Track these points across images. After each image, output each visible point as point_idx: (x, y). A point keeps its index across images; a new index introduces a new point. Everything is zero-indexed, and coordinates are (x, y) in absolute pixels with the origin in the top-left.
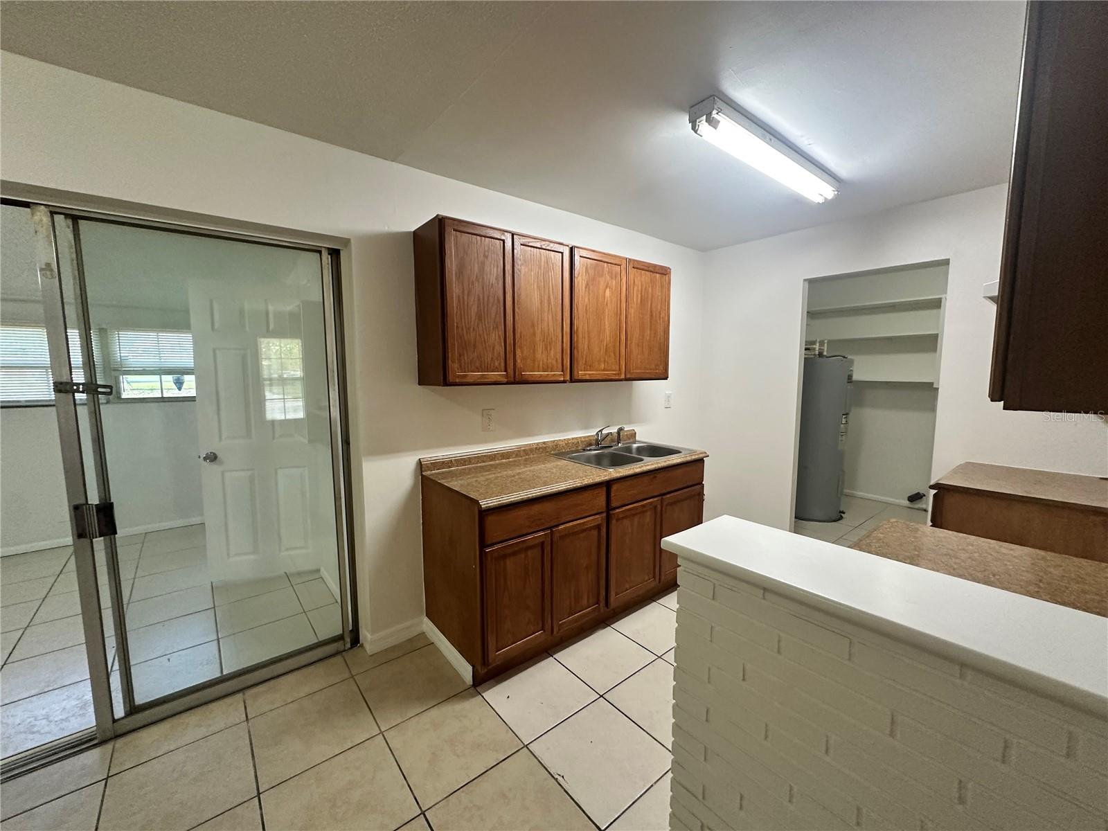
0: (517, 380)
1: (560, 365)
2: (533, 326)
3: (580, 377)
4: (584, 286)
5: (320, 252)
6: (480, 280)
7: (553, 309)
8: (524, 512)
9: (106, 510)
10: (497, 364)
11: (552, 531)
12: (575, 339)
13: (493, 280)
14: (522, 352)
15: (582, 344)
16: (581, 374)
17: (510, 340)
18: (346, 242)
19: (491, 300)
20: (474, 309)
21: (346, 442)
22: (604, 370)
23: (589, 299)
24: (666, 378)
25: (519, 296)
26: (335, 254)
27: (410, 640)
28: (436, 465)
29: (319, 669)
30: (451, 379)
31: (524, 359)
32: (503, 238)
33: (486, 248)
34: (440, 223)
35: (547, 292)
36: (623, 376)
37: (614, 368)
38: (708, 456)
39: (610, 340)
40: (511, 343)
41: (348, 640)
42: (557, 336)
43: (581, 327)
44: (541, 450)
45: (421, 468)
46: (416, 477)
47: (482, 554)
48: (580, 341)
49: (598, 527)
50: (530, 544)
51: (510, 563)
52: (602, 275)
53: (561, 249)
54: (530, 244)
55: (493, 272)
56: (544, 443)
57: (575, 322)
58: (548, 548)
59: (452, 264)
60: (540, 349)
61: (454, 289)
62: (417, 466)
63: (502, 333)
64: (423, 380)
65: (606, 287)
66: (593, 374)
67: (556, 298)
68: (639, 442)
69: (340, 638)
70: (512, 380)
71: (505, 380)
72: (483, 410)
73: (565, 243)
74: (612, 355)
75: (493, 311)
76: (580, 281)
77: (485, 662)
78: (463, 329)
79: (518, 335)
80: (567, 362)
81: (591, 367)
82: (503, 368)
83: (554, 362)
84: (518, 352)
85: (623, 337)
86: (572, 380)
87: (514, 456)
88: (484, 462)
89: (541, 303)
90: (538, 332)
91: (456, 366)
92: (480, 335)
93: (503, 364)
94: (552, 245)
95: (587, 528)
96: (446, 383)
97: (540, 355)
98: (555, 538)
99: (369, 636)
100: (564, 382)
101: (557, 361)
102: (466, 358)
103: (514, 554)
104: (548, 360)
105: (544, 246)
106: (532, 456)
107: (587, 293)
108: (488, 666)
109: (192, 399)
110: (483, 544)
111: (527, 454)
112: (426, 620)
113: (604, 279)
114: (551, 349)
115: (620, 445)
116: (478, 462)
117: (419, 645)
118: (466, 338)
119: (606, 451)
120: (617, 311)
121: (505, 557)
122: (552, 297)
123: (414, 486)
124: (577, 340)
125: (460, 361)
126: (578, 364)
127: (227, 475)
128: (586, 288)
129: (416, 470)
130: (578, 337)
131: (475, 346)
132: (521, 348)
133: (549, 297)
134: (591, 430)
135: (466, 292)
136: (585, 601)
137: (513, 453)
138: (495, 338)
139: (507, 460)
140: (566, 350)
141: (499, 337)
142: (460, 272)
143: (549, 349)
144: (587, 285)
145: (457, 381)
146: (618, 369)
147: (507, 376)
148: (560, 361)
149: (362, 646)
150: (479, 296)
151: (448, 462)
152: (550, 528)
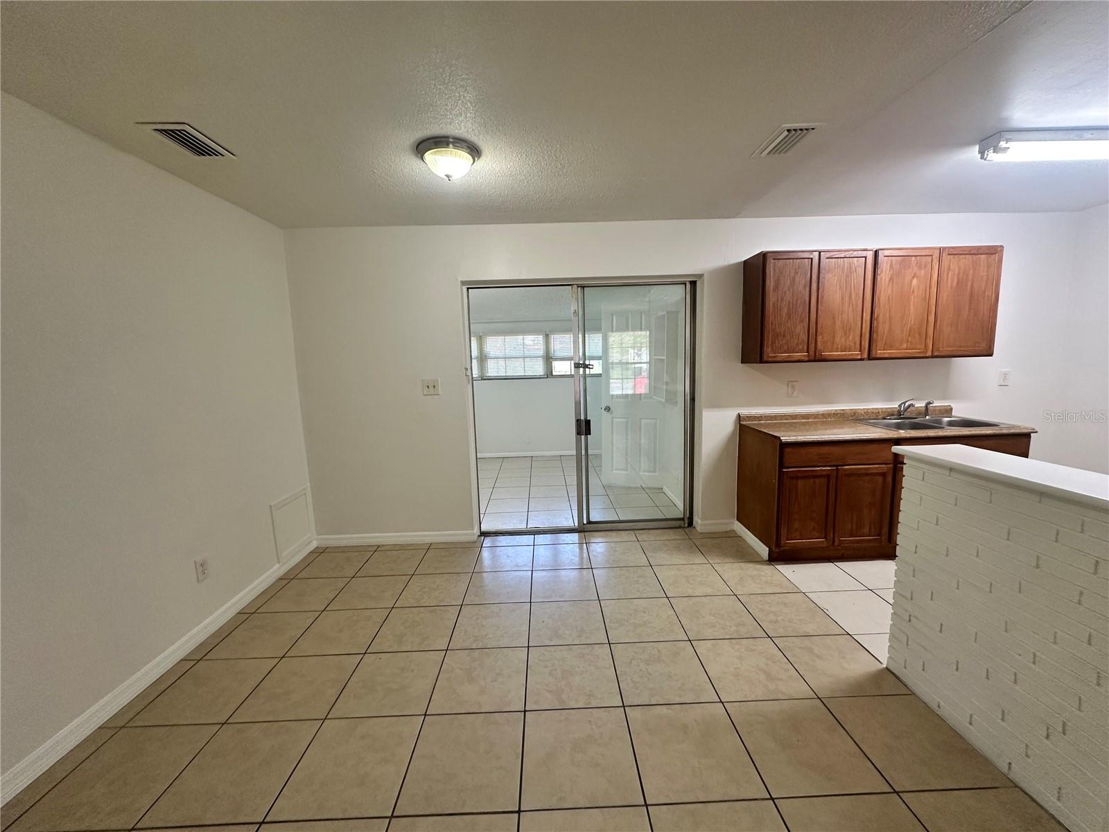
0: (817, 358)
1: (858, 346)
2: (834, 318)
3: (878, 356)
4: (887, 279)
5: (685, 284)
6: (791, 290)
7: (854, 303)
8: (815, 450)
9: (588, 423)
10: (801, 347)
11: (837, 469)
12: (875, 324)
13: (801, 288)
14: (823, 338)
15: (883, 328)
16: (880, 353)
17: (813, 330)
18: (701, 276)
19: (799, 302)
20: (785, 310)
21: (693, 399)
22: (906, 349)
23: (892, 290)
24: (991, 355)
25: (822, 297)
26: (693, 283)
27: (726, 532)
28: (750, 418)
29: (671, 531)
30: (765, 358)
31: (824, 343)
32: (811, 256)
33: (797, 267)
34: (764, 256)
35: (849, 288)
36: (929, 354)
37: (918, 347)
38: (1037, 432)
39: (914, 323)
40: (813, 332)
41: (686, 521)
42: (856, 324)
43: (881, 316)
44: (839, 415)
45: (740, 419)
46: (735, 426)
47: (781, 474)
48: (880, 325)
49: (884, 475)
50: (818, 473)
51: (800, 483)
52: (909, 268)
53: (864, 254)
54: (835, 256)
55: (801, 281)
56: (843, 410)
57: (876, 311)
58: (833, 481)
59: (770, 283)
60: (839, 333)
61: (771, 298)
62: (737, 417)
63: (806, 325)
64: (745, 359)
65: (914, 277)
66: (892, 353)
67: (857, 295)
68: (955, 417)
69: (683, 519)
70: (813, 358)
71: (807, 359)
72: (788, 382)
73: (869, 248)
74: (917, 335)
75: (800, 310)
76: (883, 276)
77: (778, 545)
78: (775, 325)
79: (819, 326)
80: (865, 344)
81: (891, 347)
82: (806, 351)
83: (852, 344)
84: (819, 338)
85: (932, 318)
86: (870, 358)
87: (813, 417)
88: (786, 419)
89: (843, 299)
90: (838, 323)
91: (770, 349)
92: (788, 328)
93: (805, 348)
94: (855, 253)
95: (872, 473)
96: (762, 361)
97: (840, 340)
98: (840, 475)
99: (700, 522)
100: (861, 360)
101: (855, 344)
102: (777, 344)
103: (805, 478)
104: (846, 342)
105: (848, 255)
106: (829, 419)
107: (890, 285)
108: (780, 546)
109: (600, 375)
110: (781, 465)
111: (825, 418)
112: (737, 522)
113: (910, 270)
114: (849, 335)
115: (927, 417)
116: (782, 419)
117: (732, 535)
118: (778, 330)
119: (907, 421)
120: (926, 296)
121: (797, 478)
122: (853, 293)
123: (735, 430)
124: (877, 326)
125: (772, 347)
126: (876, 345)
127: (615, 420)
128: (890, 281)
129: (736, 419)
130: (878, 323)
131: (784, 336)
132: (821, 334)
133: (851, 293)
134: (893, 403)
135: (780, 299)
136: (866, 530)
137: (813, 415)
138: (800, 330)
139: (807, 420)
140: (865, 334)
141: (804, 327)
142: (776, 288)
143: (848, 333)
144: (891, 279)
145: (770, 360)
146: (923, 346)
147: (808, 356)
148: (858, 343)
149: (694, 527)
150: (789, 302)
151: (759, 417)
152: (837, 466)
